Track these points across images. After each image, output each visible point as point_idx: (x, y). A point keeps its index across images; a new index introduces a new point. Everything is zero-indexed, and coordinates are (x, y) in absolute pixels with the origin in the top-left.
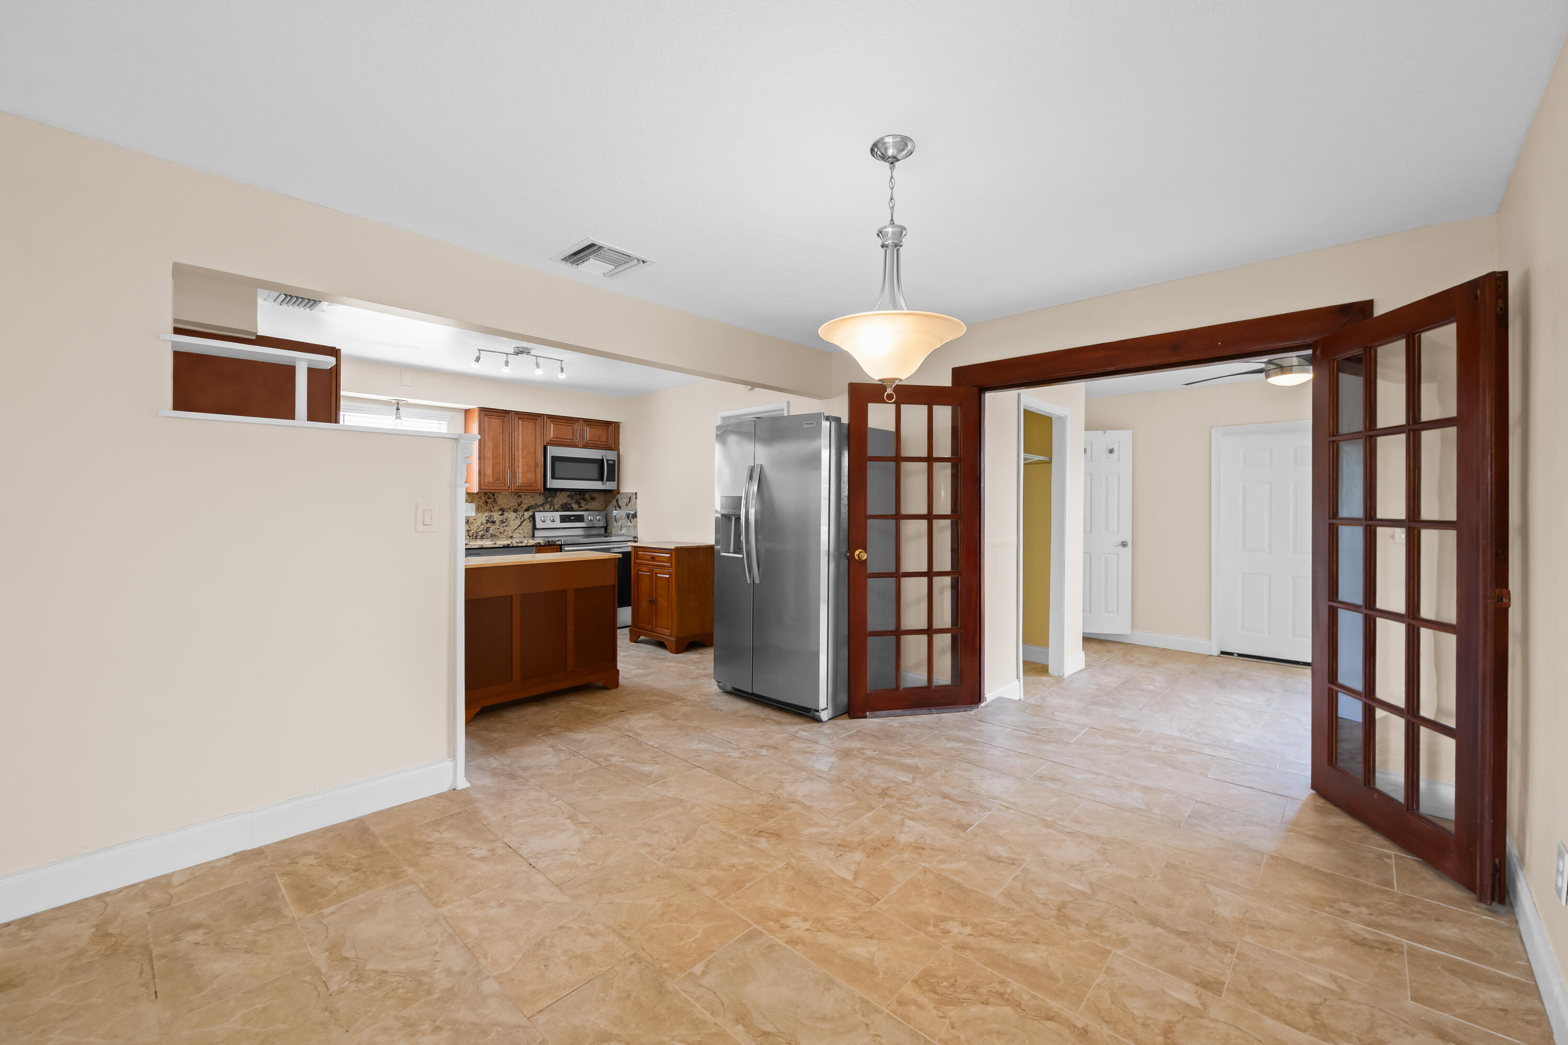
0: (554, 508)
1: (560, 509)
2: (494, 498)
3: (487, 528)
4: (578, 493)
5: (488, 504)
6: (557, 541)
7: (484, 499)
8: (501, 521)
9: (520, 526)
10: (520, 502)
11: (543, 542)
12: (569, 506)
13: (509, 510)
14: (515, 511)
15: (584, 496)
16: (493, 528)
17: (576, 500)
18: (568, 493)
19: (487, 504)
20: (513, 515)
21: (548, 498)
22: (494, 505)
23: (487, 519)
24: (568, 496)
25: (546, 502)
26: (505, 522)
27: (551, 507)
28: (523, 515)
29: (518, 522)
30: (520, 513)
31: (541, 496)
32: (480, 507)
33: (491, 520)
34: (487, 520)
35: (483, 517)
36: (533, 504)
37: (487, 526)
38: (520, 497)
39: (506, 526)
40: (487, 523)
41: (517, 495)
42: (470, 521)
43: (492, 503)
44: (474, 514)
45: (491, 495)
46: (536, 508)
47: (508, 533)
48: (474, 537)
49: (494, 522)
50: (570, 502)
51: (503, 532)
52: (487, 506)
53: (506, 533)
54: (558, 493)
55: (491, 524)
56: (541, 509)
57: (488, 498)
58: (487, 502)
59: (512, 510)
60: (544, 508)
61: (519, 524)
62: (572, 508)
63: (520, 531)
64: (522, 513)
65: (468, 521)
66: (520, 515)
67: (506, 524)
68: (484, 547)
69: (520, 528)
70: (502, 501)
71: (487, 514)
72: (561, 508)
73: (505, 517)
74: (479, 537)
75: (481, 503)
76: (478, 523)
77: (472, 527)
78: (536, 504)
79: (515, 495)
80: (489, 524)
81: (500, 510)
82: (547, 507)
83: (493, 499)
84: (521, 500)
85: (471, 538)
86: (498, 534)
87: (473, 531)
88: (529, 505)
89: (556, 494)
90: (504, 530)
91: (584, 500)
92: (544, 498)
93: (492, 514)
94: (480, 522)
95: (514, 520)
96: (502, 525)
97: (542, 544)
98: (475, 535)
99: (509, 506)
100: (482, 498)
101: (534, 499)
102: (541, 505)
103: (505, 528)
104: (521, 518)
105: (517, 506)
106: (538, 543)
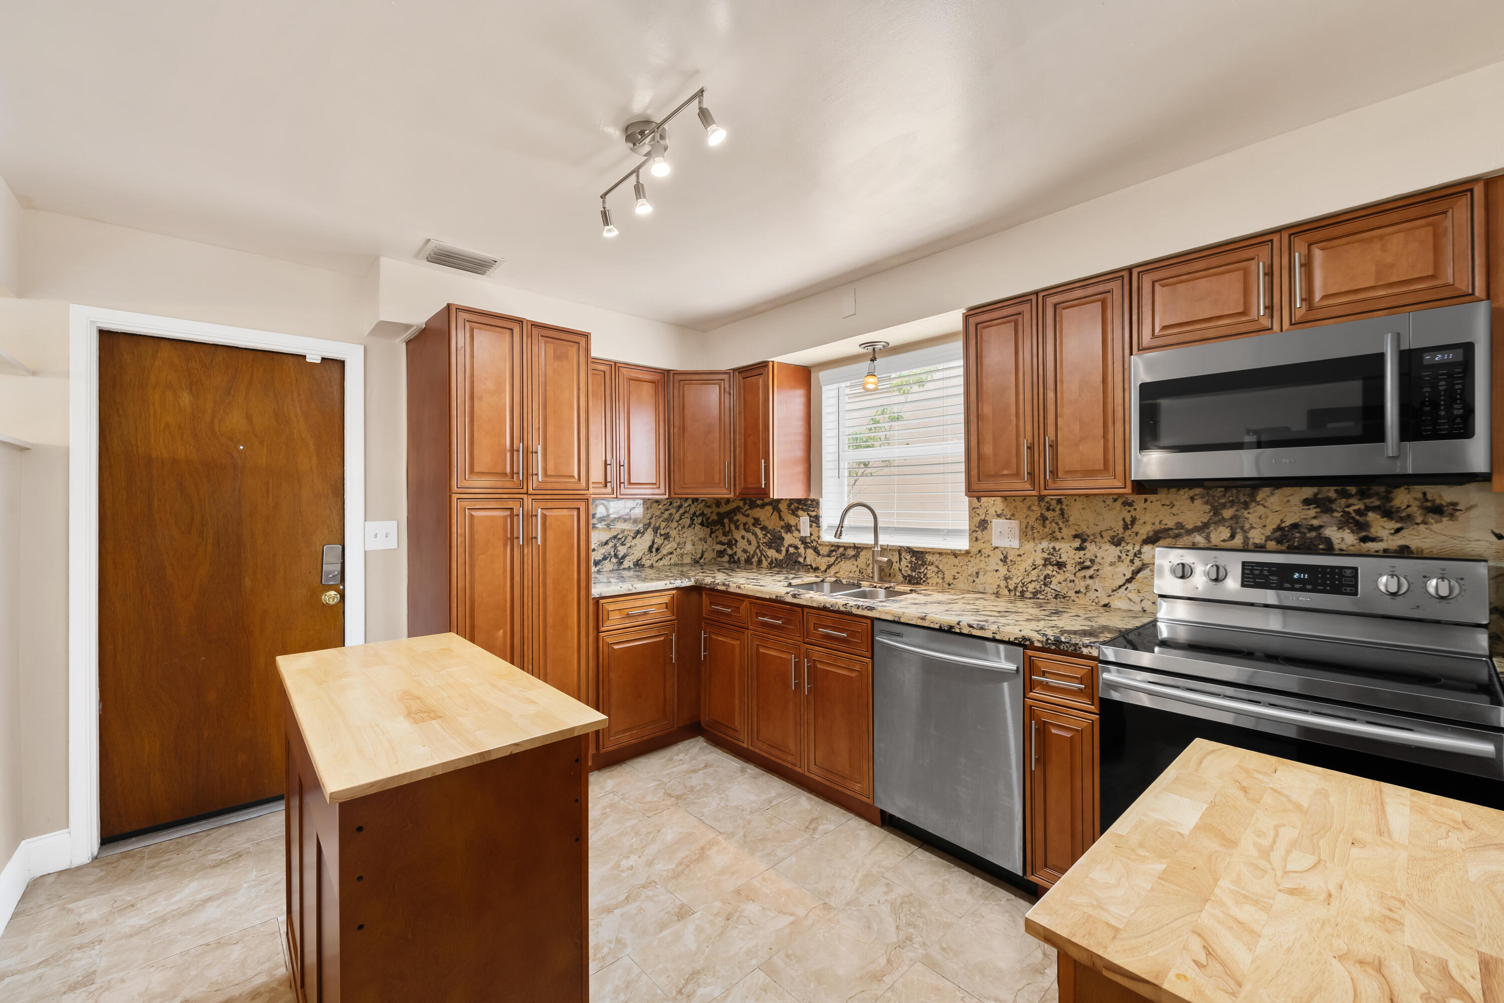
0: (1246, 539)
1: (1271, 545)
2: (1062, 510)
3: (1045, 578)
4: (1353, 490)
5: (1047, 522)
6: (1086, 646)
7: (1037, 511)
8: (1080, 563)
9: (1129, 581)
10: (1128, 520)
11: (1040, 637)
12: (1314, 534)
13: (1099, 539)
14: (1117, 542)
15: (1388, 499)
16: (1060, 577)
17: (1349, 513)
18: (1308, 492)
19: (1044, 521)
20: (1109, 552)
21: (1224, 506)
22: (1061, 525)
23: (1046, 555)
24: (1307, 502)
25: (1217, 519)
26: (1088, 568)
27: (1233, 537)
28: (1140, 552)
29: (1125, 570)
30: (1130, 547)
31: (1198, 502)
32: (1029, 529)
33: (1053, 559)
34: (1046, 560)
35: (1036, 551)
36: (1170, 522)
37: (1045, 573)
38: (1130, 505)
39: (1091, 577)
40: (1045, 565)
41: (1120, 501)
42: (1010, 558)
43: (1057, 519)
44: (1016, 544)
45: (1054, 503)
46: (1177, 536)
47: (1097, 594)
48: (1018, 594)
49: (1061, 565)
50: (1316, 522)
51: (1083, 590)
52: (1044, 526)
53: (1092, 595)
54: (1262, 494)
55: (1056, 568)
56: (1199, 539)
57: (1048, 509)
58: (1044, 519)
59: (1107, 538)
60: (1208, 538)
61: (1128, 575)
62: (1328, 541)
63: (1131, 595)
64: (1137, 548)
65: (1006, 557)
66: (1131, 554)
67: (1090, 572)
68: (902, 620)
69: (1127, 585)
70: (1079, 516)
71: (1045, 544)
72: (1279, 542)
73: (1089, 555)
74: (1028, 595)
75: (1031, 521)
76: (1027, 564)
77: (1014, 571)
78: (1180, 526)
79: (1115, 500)
80: (1050, 567)
81: (1076, 536)
82: (1220, 534)
83: (1058, 512)
84: (1133, 513)
85: (1013, 594)
86: (1071, 594)
87: (1015, 580)
88: (1157, 527)
89: (1253, 497)
90: (1087, 587)
91: (1388, 514)
92: (1208, 508)
93: (1058, 545)
94: (1030, 562)
95: (1112, 564)
96: (1083, 573)
97: (1037, 644)
98: (1020, 589)
99: (1098, 529)
100: (1033, 508)
101: (1174, 510)
102: (1198, 529)
103: (1089, 582)
104: (1132, 561)
105: (1121, 530)
106: (1024, 638)
